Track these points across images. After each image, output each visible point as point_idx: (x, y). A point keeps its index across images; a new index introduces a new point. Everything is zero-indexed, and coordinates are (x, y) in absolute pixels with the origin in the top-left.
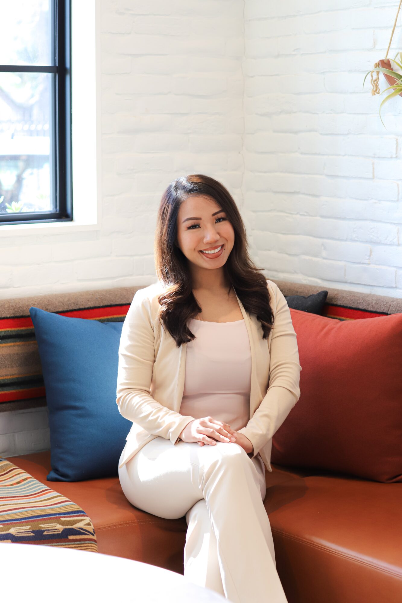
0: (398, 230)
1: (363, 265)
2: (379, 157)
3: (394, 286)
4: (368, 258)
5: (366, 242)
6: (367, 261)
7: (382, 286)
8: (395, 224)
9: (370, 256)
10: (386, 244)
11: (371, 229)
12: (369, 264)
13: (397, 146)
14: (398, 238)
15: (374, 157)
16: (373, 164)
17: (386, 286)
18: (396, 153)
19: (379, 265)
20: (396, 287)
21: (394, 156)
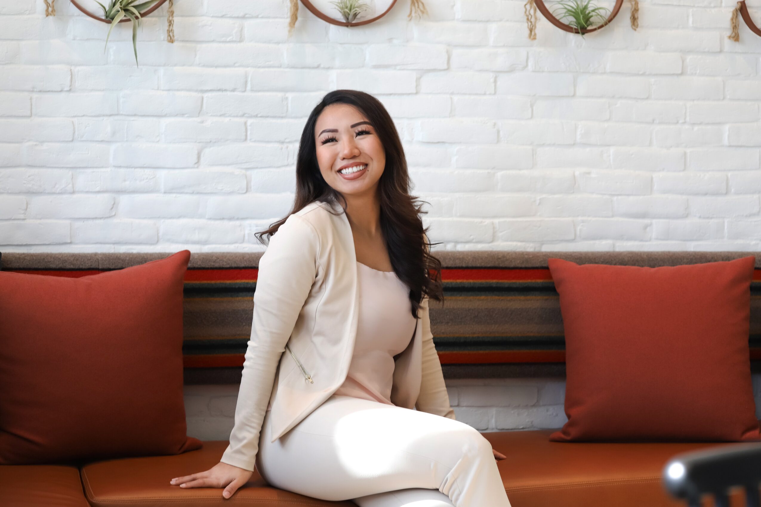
0: (72, 175)
1: (16, 222)
2: (40, 91)
3: (69, 241)
4: (23, 212)
5: (20, 193)
6: (22, 216)
7: (47, 243)
8: (67, 168)
9: (26, 209)
10: (54, 193)
11: (29, 177)
12: (24, 219)
13: (72, 78)
14: (73, 184)
15: (33, 91)
16: (31, 99)
17: (55, 243)
18: (71, 86)
19: (41, 219)
20: (71, 243)
21: (67, 88)
